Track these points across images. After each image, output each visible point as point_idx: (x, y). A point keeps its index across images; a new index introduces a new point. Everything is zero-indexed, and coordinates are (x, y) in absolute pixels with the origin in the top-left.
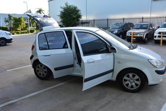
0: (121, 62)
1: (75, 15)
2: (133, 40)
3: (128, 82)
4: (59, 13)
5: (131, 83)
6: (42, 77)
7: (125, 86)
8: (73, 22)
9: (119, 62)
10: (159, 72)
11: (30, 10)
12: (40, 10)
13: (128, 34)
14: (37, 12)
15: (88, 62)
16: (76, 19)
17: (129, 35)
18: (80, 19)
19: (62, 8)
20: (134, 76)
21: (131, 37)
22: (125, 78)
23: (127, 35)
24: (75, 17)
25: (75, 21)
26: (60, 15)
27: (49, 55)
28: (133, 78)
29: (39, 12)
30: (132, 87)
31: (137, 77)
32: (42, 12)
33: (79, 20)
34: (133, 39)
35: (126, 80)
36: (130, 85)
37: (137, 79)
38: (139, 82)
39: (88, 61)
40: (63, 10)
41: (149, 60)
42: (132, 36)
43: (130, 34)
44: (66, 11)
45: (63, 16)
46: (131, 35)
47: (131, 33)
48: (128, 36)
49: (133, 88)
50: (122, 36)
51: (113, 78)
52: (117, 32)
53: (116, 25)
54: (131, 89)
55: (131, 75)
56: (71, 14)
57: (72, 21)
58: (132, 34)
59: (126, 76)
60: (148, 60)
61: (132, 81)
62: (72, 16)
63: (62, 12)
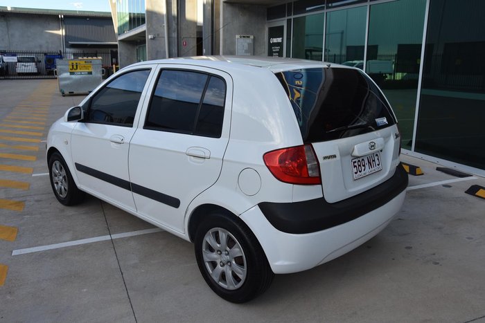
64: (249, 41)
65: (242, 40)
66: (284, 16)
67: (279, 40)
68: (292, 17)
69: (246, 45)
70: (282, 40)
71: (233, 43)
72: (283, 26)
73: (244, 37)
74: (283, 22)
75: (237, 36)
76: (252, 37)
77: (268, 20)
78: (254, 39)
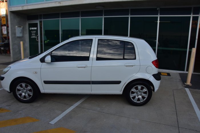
64: (21, 28)
65: (18, 28)
66: (38, 19)
67: (35, 28)
68: (42, 20)
69: (20, 30)
70: (37, 28)
71: (15, 29)
72: (37, 23)
73: (19, 27)
74: (38, 22)
75: (16, 27)
76: (22, 27)
77: (28, 20)
78: (23, 28)
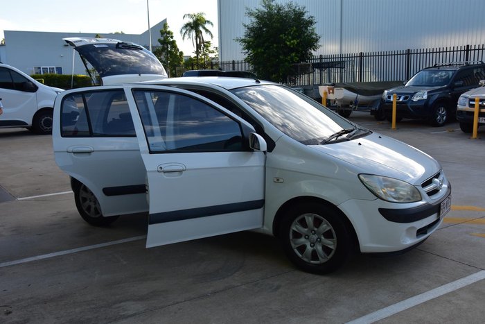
0: (282, 181)
1: (293, 39)
2: (479, 124)
3: (302, 240)
4: (242, 33)
5: (313, 244)
6: (94, 216)
7: (294, 252)
8: (286, 61)
9: (278, 180)
10: (390, 215)
11: (166, 20)
12: (197, 20)
13: (462, 104)
14: (186, 26)
15: (159, 169)
16: (297, 52)
17: (467, 108)
18: (313, 51)
19: (251, 14)
20: (318, 223)
21: (473, 113)
22: (296, 227)
23: (460, 107)
24: (293, 44)
25: (292, 59)
26: (243, 38)
27: (89, 152)
28: (316, 229)
29: (192, 28)
30: (314, 255)
31: (325, 226)
32: (204, 28)
33: (311, 54)
34: (481, 121)
35: (297, 235)
36: (309, 248)
37: (328, 231)
38: (332, 243)
39: (161, 168)
40: (254, 20)
41: (360, 176)
42: (476, 110)
43: (471, 103)
44: (265, 25)
45: (253, 42)
46: (472, 106)
47: (474, 100)
48: (461, 112)
49: (317, 259)
50: (447, 113)
51: (265, 228)
52: (425, 97)
53: (427, 72)
54: (312, 262)
55: (309, 219)
56: (281, 36)
57: (281, 57)
58: (476, 104)
59: (296, 220)
60: (358, 175)
61: (315, 237)
62: (285, 40)
63: (251, 29)
